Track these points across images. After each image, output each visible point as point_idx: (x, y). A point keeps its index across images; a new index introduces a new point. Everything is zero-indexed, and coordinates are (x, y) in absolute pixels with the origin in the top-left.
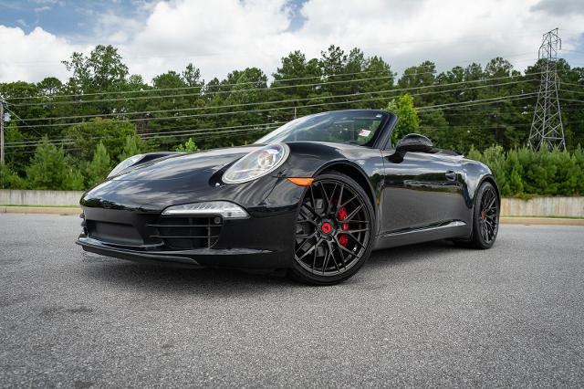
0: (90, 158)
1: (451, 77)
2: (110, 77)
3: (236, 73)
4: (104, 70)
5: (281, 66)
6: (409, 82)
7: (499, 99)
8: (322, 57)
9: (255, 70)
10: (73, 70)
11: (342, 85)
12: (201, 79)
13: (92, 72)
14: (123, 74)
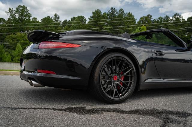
0: (14, 49)
1: (158, 21)
2: (24, 18)
3: (74, 17)
4: (22, 15)
5: (92, 15)
6: (142, 22)
7: (177, 29)
8: (108, 12)
9: (82, 17)
10: (9, 15)
11: (116, 23)
12: (60, 20)
13: (17, 16)
14: (29, 17)
